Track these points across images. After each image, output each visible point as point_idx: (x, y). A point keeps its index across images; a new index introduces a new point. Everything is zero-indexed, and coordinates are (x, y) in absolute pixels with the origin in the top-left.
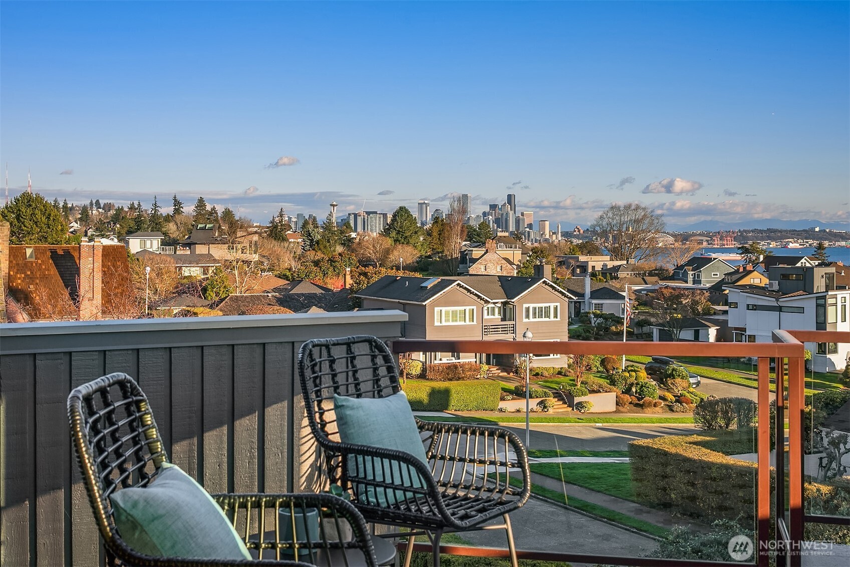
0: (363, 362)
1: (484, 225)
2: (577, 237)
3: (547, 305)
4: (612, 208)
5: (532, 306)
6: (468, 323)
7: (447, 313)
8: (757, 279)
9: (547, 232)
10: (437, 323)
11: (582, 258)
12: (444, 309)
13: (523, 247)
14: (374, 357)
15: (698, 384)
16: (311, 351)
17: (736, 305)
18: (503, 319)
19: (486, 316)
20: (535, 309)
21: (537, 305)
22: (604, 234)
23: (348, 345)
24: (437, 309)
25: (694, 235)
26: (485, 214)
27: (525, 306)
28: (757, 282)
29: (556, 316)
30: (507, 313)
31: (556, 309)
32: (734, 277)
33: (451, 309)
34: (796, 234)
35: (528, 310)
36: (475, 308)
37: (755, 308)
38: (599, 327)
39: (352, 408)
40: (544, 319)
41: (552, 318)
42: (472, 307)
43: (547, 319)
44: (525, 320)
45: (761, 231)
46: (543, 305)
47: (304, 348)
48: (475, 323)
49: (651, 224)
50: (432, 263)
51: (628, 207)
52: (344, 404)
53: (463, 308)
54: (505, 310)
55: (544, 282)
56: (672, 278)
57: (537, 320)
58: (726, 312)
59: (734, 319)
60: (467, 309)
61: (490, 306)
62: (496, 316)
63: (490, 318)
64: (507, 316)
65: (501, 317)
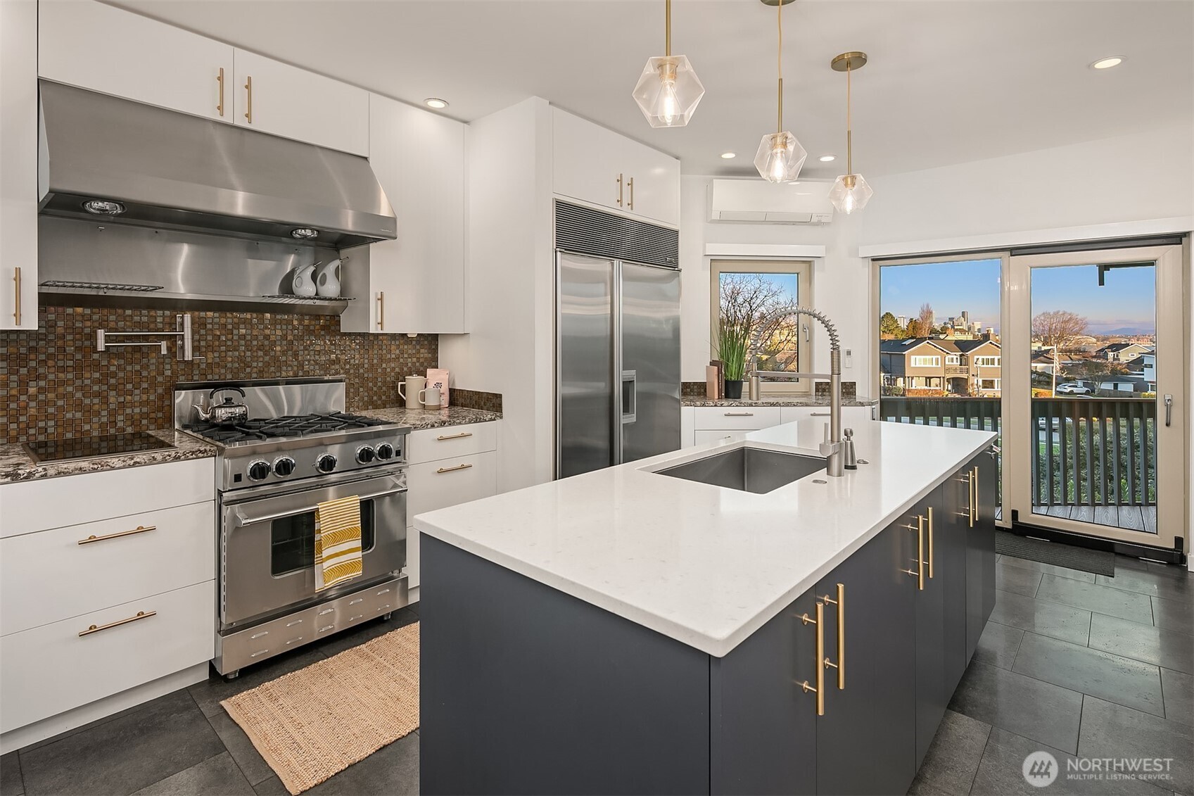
3: (992, 357)
4: (1044, 313)
5: (981, 357)
6: (934, 365)
7: (920, 360)
10: (912, 366)
12: (918, 357)
18: (961, 365)
19: (947, 363)
20: (983, 359)
21: (985, 357)
24: (913, 357)
27: (976, 357)
29: (999, 364)
30: (963, 361)
31: (999, 360)
33: (922, 357)
35: (977, 359)
36: (939, 357)
40: (990, 366)
41: (996, 365)
42: (937, 357)
43: (993, 366)
44: (976, 366)
46: (990, 357)
48: (939, 366)
53: (931, 357)
54: (961, 359)
55: (991, 343)
57: (985, 365)
58: (1143, 374)
60: (934, 357)
61: (950, 357)
62: (955, 362)
63: (950, 363)
64: (963, 363)
65: (959, 363)
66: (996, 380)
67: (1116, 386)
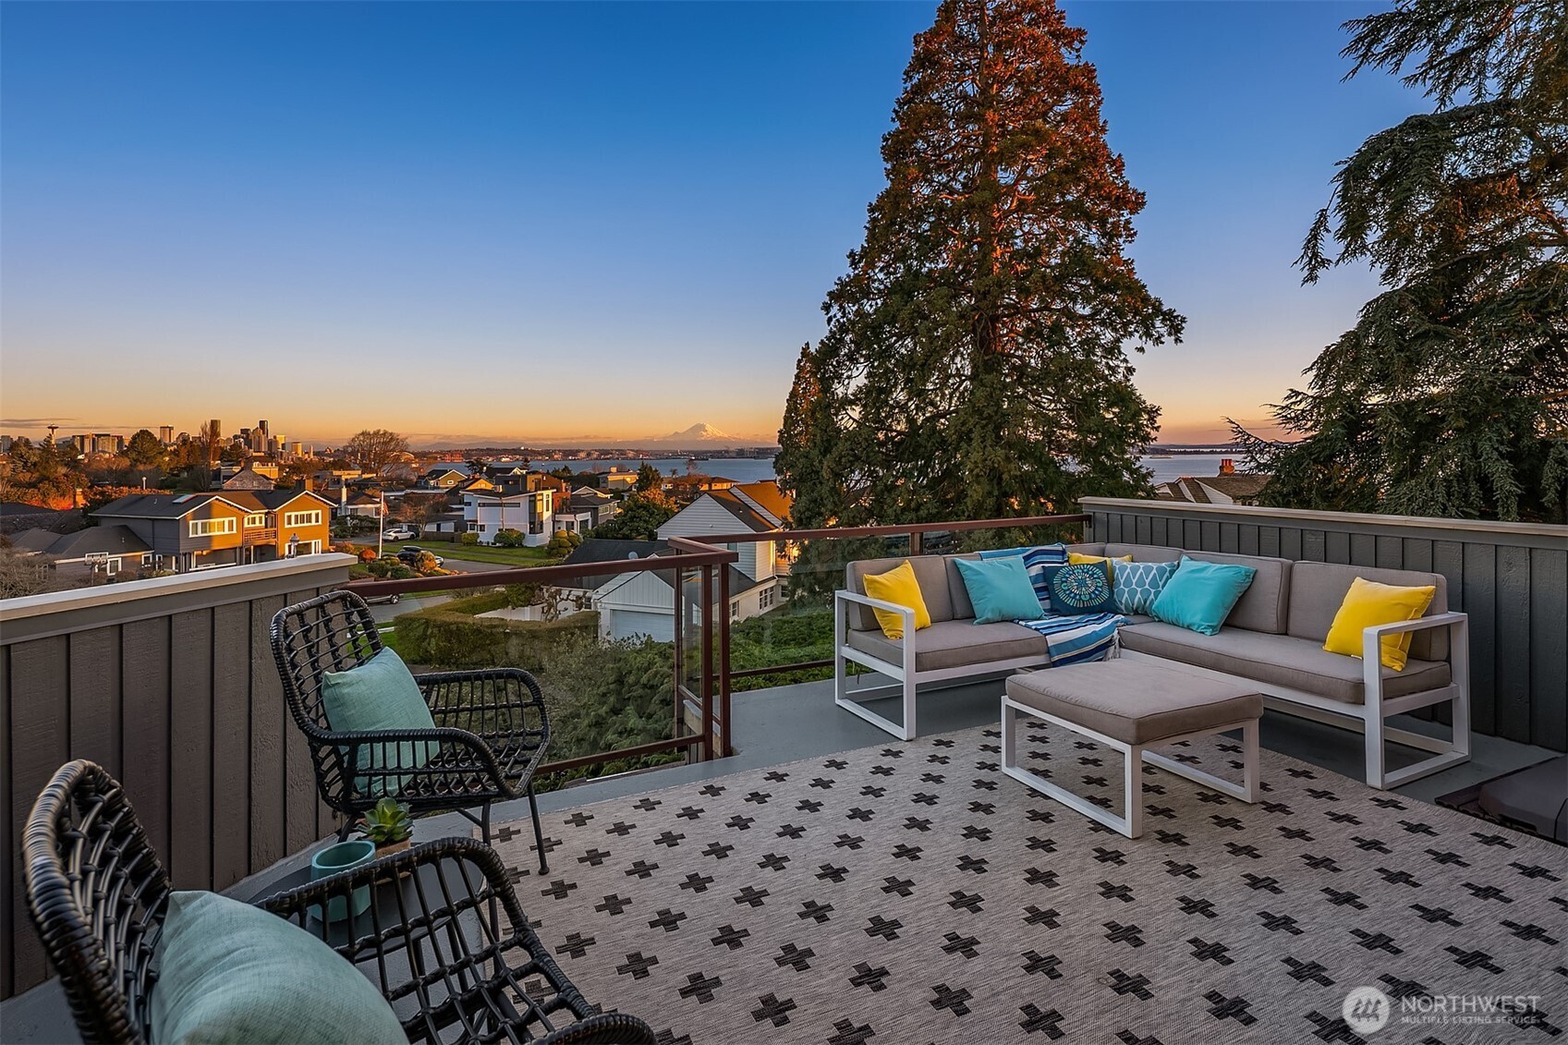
0: (338, 624)
1: (236, 447)
2: (329, 456)
3: (308, 512)
4: (363, 434)
5: (293, 514)
6: (227, 532)
7: (203, 525)
8: (483, 484)
9: (300, 452)
10: (191, 536)
11: (336, 473)
12: (199, 522)
13: (278, 464)
14: (348, 616)
15: (441, 564)
16: (286, 622)
17: (470, 504)
18: (266, 527)
19: (246, 525)
20: (296, 516)
21: (299, 513)
22: (354, 453)
23: (321, 606)
24: (191, 522)
25: (430, 453)
26: (235, 437)
27: (287, 514)
28: (483, 486)
29: (317, 521)
30: (272, 521)
31: (317, 515)
32: (463, 484)
33: (207, 521)
34: (506, 452)
35: (289, 517)
36: (234, 519)
37: (484, 505)
38: (355, 527)
39: (350, 684)
40: (306, 524)
41: (313, 523)
42: (231, 519)
43: (309, 524)
44: (287, 526)
45: (482, 450)
46: (305, 513)
47: (277, 621)
48: (235, 531)
49: (397, 445)
50: (179, 481)
51: (376, 433)
52: (339, 681)
53: (222, 520)
54: (266, 520)
55: (306, 494)
56: (415, 486)
57: (299, 525)
58: (462, 509)
59: (467, 514)
60: (226, 520)
61: (251, 516)
62: (257, 524)
63: (251, 526)
64: (269, 524)
65: (263, 524)
66: (313, 542)
67: (439, 526)
